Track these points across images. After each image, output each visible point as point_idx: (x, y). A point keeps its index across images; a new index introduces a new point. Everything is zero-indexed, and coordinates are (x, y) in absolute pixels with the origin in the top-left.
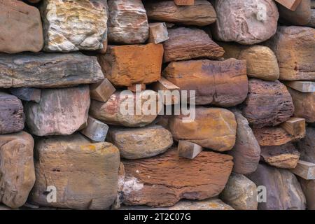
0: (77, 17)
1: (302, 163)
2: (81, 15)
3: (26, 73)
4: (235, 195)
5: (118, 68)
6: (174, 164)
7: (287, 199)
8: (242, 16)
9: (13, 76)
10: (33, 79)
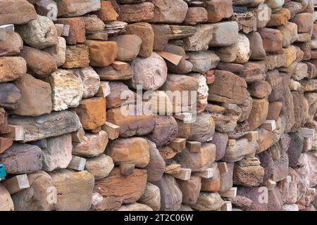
0: (68, 86)
1: (183, 169)
2: (70, 84)
3: (45, 129)
4: (148, 197)
5: (89, 118)
6: (119, 180)
7: (175, 195)
8: (151, 73)
9: (38, 132)
10: (48, 132)
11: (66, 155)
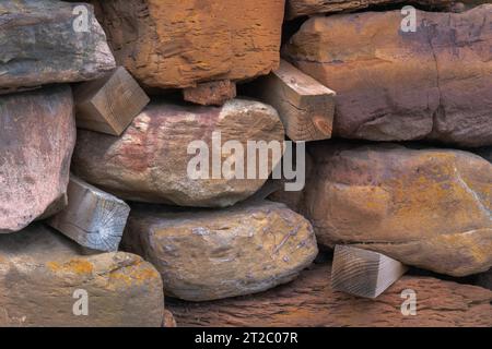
5: (157, 37)
11: (30, 180)
